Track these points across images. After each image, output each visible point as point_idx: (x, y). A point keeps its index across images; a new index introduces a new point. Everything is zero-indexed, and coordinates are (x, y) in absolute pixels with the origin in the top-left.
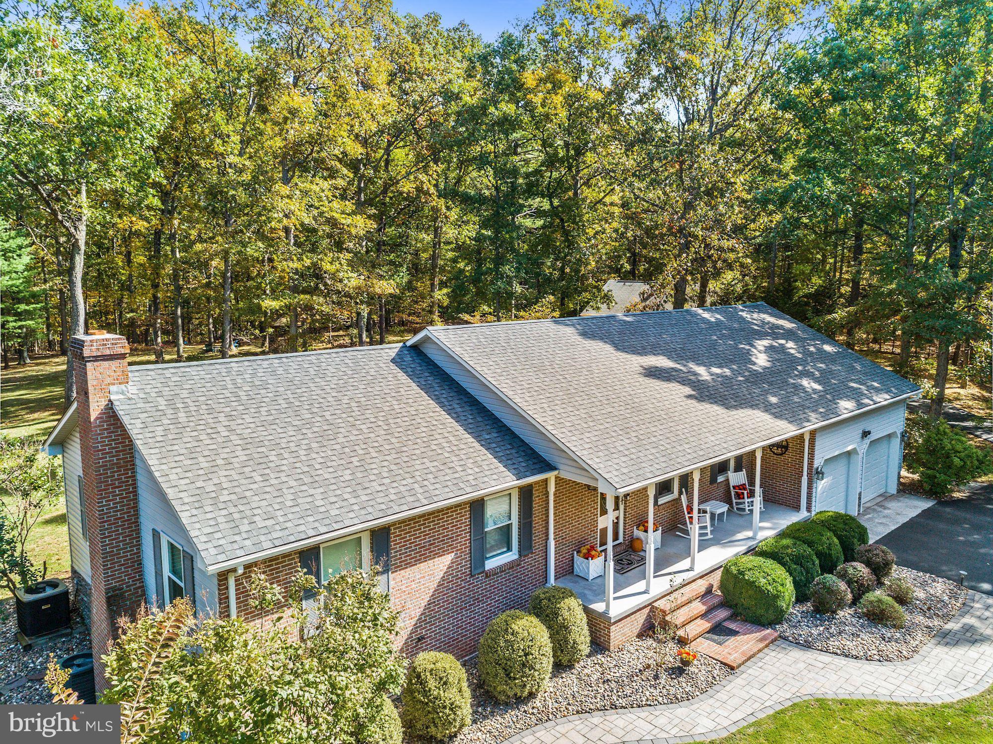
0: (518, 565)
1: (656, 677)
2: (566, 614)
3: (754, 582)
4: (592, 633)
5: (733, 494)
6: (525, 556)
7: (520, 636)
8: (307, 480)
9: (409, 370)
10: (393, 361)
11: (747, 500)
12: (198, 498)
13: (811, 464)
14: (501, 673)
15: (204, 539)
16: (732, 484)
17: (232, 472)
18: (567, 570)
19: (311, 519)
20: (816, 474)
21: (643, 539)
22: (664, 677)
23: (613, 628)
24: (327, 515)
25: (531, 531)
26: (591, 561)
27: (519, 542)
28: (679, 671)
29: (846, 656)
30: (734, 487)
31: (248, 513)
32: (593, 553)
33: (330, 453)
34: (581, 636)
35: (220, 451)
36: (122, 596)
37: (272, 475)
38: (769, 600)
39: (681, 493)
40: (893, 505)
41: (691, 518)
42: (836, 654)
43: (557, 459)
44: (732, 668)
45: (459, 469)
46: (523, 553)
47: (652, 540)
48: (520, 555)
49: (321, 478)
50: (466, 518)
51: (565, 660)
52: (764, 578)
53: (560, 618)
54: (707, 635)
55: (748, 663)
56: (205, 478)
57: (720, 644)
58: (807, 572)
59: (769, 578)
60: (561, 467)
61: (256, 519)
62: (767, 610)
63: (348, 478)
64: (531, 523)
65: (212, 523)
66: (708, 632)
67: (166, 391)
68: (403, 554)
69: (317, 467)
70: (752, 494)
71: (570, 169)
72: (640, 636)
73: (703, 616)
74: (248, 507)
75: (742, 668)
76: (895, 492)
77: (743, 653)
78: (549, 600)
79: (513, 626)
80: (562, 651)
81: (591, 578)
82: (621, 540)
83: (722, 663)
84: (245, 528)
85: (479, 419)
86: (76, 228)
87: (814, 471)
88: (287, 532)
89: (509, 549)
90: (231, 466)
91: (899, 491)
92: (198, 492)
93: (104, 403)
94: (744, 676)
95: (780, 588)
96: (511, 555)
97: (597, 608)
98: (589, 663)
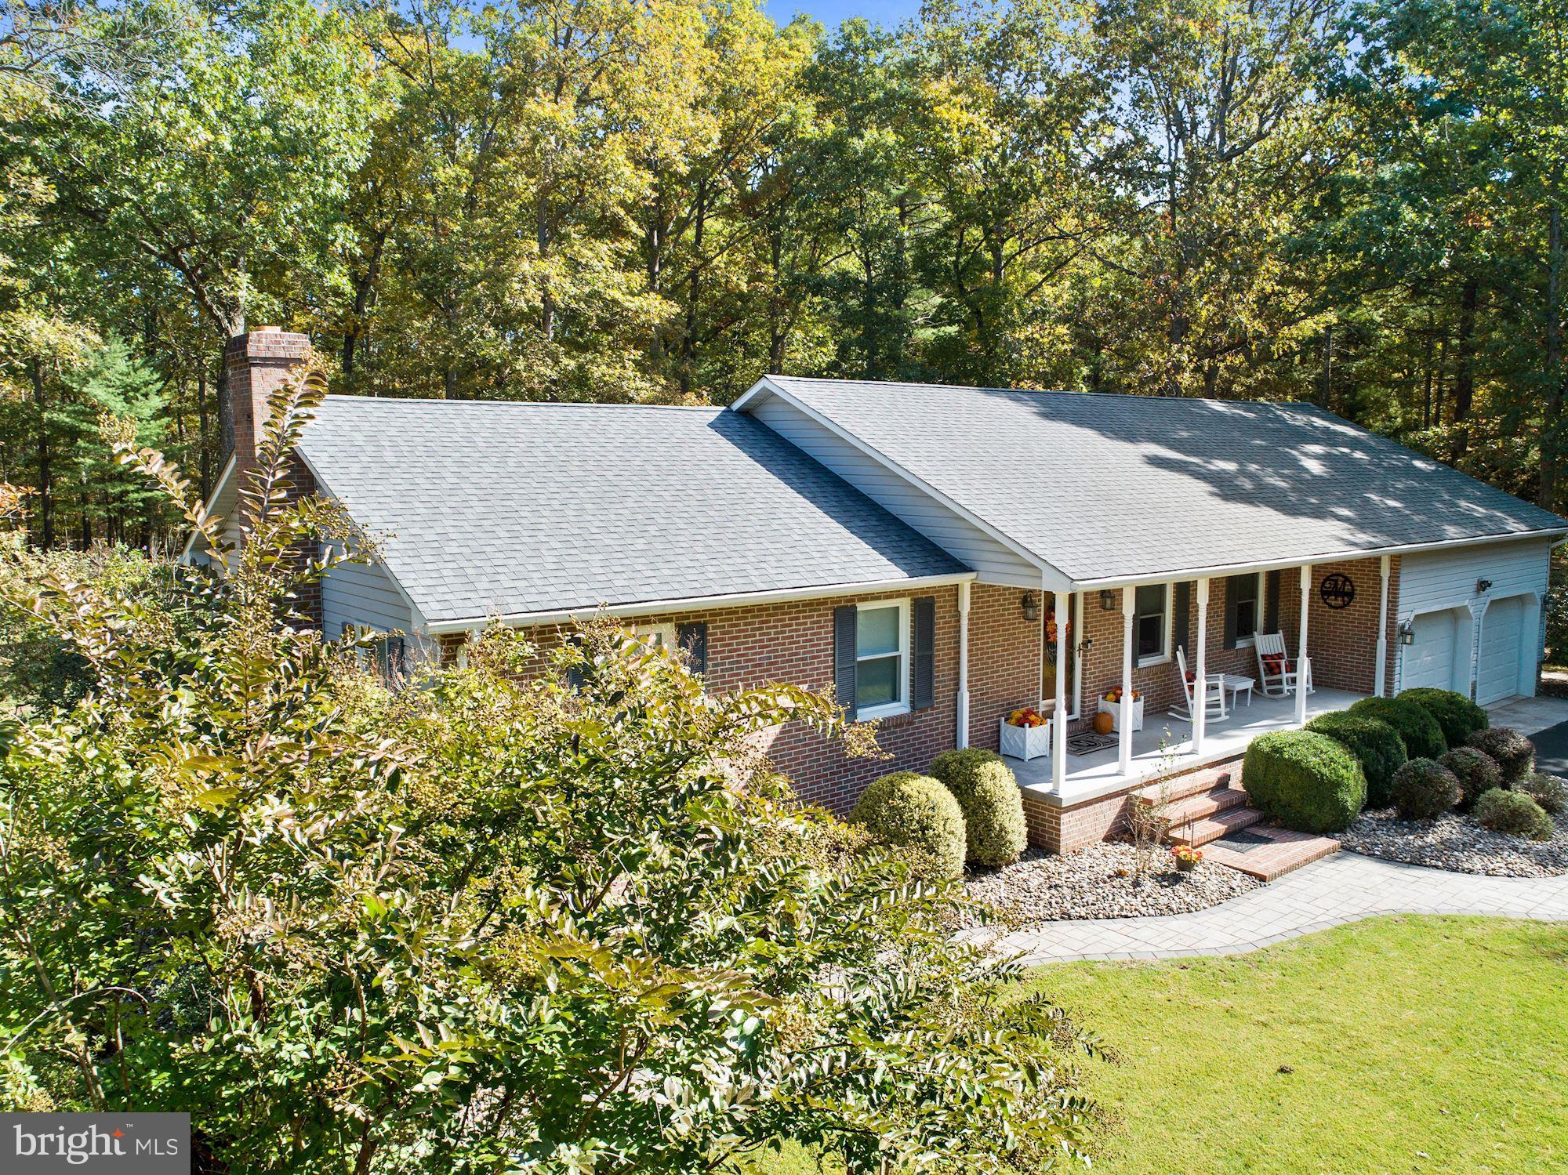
0: (910, 723)
1: (1136, 884)
3: (1298, 762)
4: (1030, 817)
5: (1262, 667)
6: (921, 710)
7: (914, 802)
8: (578, 543)
9: (736, 437)
10: (711, 425)
11: (1285, 676)
12: (412, 545)
13: (1392, 618)
15: (422, 590)
16: (1260, 651)
17: (465, 523)
19: (584, 586)
20: (1400, 635)
21: (1114, 713)
22: (1148, 885)
23: (1064, 818)
24: (609, 584)
25: (931, 673)
26: (1028, 730)
27: (912, 686)
28: (1173, 878)
29: (1453, 870)
30: (1264, 657)
31: (489, 570)
32: (1033, 717)
33: (613, 517)
35: (446, 498)
37: (525, 533)
38: (1326, 789)
39: (1175, 649)
41: (1191, 688)
42: (1437, 867)
43: (974, 555)
44: (1262, 879)
46: (918, 706)
47: (1128, 713)
48: (913, 708)
49: (600, 543)
50: (827, 632)
51: (985, 856)
52: (1315, 755)
53: (978, 789)
54: (1220, 842)
55: (1289, 876)
56: (424, 525)
57: (1242, 851)
58: (1388, 760)
59: (1324, 756)
60: (980, 566)
61: (501, 577)
62: (1320, 808)
63: (641, 547)
64: (931, 658)
65: (434, 575)
66: (1221, 838)
67: (365, 426)
68: (727, 670)
69: (594, 530)
70: (1292, 667)
71: (987, 233)
72: (1108, 839)
73: (1213, 816)
74: (489, 563)
75: (1279, 879)
76: (1532, 694)
77: (1281, 862)
78: (961, 763)
79: (903, 787)
80: (981, 841)
81: (1028, 756)
82: (1077, 715)
83: (1244, 872)
84: (483, 585)
85: (849, 503)
86: (231, 321)
87: (1397, 632)
88: (546, 597)
89: (895, 697)
90: (463, 517)
92: (412, 539)
94: (1282, 888)
95: (1343, 772)
96: (899, 708)
97: (1039, 789)
98: (1025, 867)
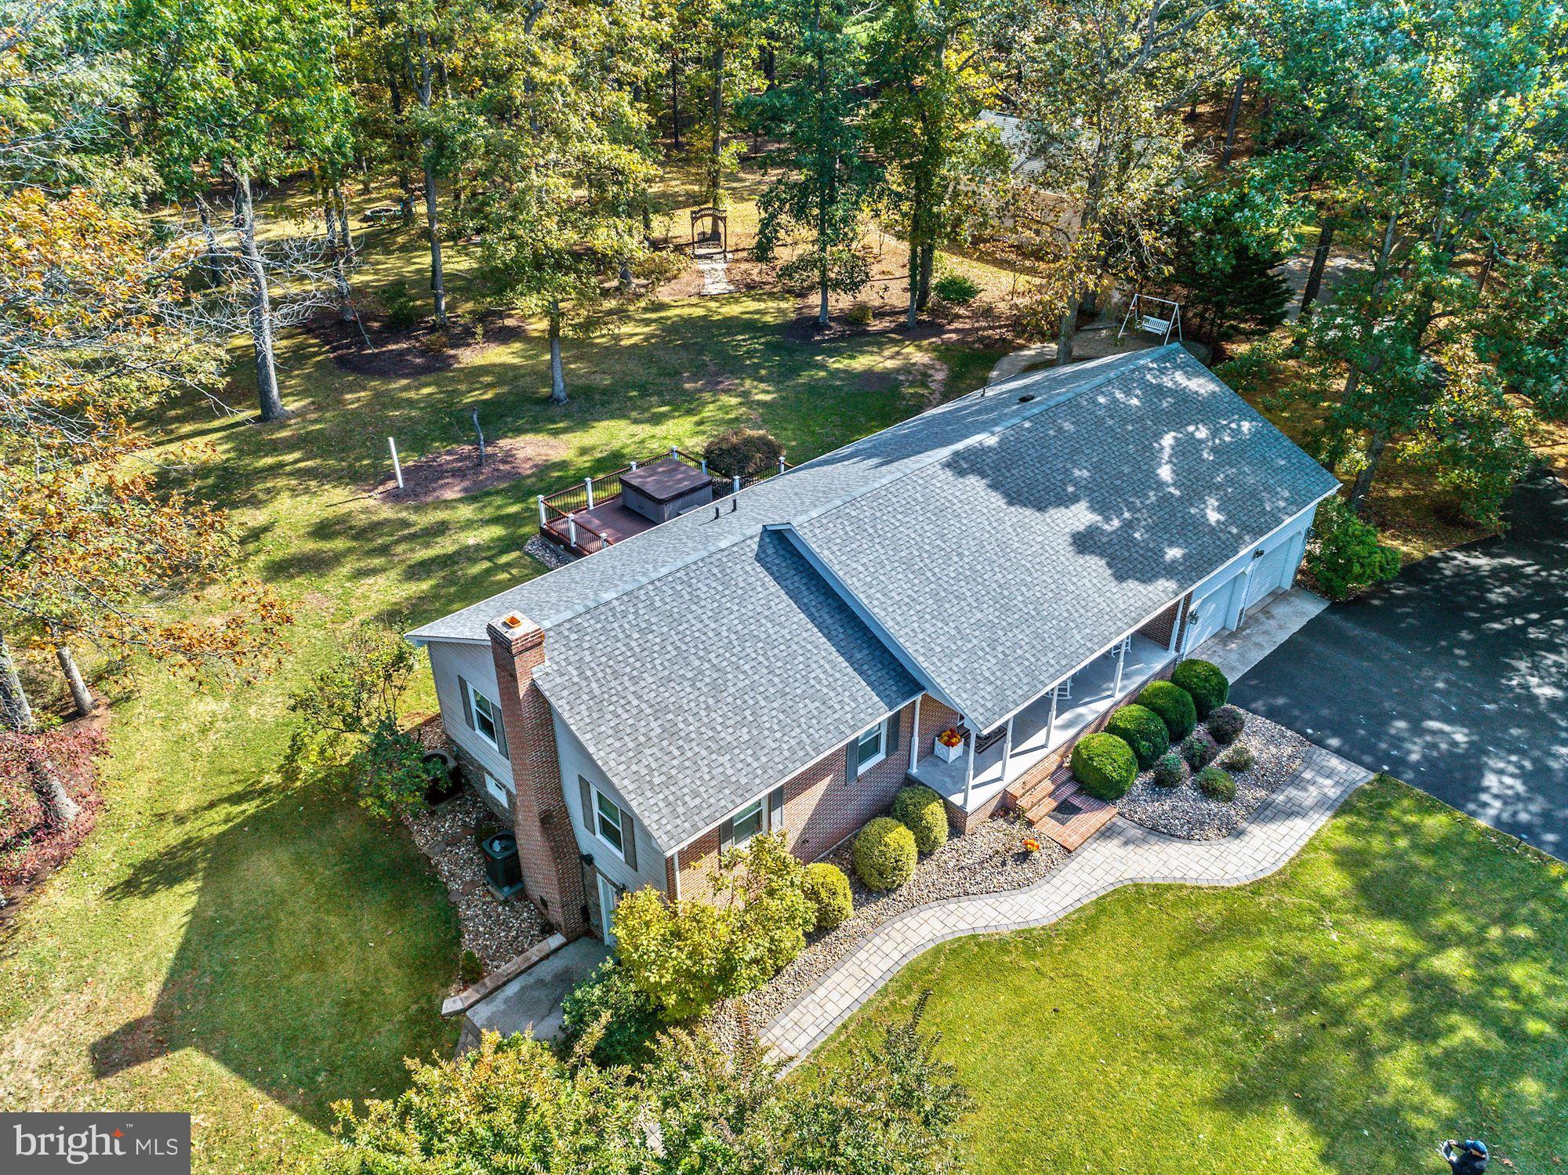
0: (885, 764)
1: (1004, 864)
2: (930, 818)
4: (951, 824)
6: (892, 753)
7: (892, 847)
8: (714, 747)
9: (775, 568)
10: (757, 558)
13: (1186, 608)
14: (875, 873)
15: (655, 827)
17: (655, 749)
18: (928, 754)
19: (727, 791)
20: (1191, 618)
22: (1010, 863)
23: (969, 818)
26: (951, 749)
27: (887, 741)
28: (1024, 856)
29: (1172, 836)
32: (954, 740)
34: (941, 830)
35: (638, 725)
36: (551, 816)
37: (686, 746)
40: (1280, 610)
43: (924, 681)
44: (1070, 851)
45: (837, 707)
46: (890, 751)
48: (887, 753)
51: (927, 851)
53: (924, 821)
54: (1052, 815)
55: (1085, 845)
57: (1063, 824)
63: (747, 737)
64: (898, 728)
66: (1054, 811)
68: (793, 789)
72: (992, 816)
73: (1052, 795)
75: (1079, 850)
76: (1288, 587)
77: (1081, 835)
80: (925, 846)
81: (950, 760)
83: (1061, 846)
84: (681, 810)
85: (850, 632)
87: (1188, 617)
89: (878, 752)
91: (1297, 584)
93: (528, 682)
94: (1079, 859)
96: (880, 757)
97: (957, 799)
98: (946, 849)
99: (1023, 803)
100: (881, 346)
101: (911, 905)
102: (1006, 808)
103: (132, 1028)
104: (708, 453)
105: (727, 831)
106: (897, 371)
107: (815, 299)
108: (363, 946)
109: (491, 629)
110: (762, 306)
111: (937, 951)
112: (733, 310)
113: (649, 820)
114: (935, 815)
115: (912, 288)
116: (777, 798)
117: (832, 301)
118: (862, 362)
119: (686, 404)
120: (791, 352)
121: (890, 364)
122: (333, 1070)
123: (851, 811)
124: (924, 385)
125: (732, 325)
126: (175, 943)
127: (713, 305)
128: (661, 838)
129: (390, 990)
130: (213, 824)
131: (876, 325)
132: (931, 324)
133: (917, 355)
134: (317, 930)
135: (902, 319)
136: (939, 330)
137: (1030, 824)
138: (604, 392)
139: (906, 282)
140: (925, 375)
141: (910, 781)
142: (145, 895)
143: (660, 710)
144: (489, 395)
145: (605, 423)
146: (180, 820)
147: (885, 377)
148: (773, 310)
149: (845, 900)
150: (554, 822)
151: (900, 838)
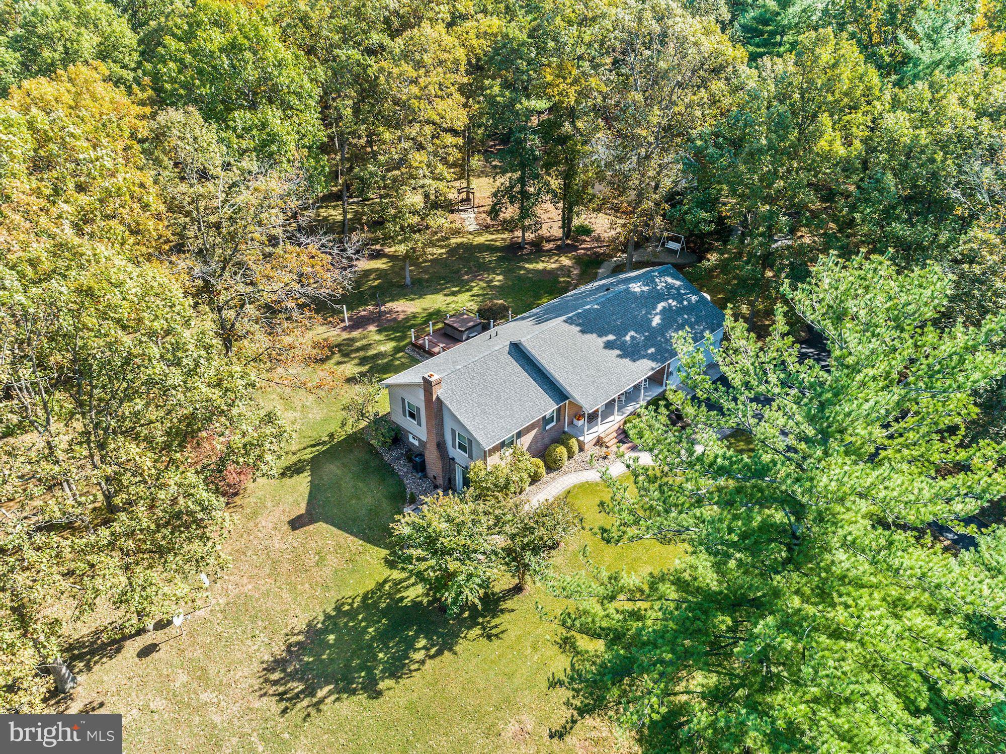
1: (598, 460)
4: (579, 447)
8: (498, 417)
9: (516, 358)
10: (509, 353)
12: (475, 428)
14: (553, 462)
15: (482, 441)
18: (571, 423)
19: (503, 431)
23: (586, 444)
24: (507, 429)
26: (579, 421)
28: (605, 458)
32: (580, 418)
33: (501, 404)
34: (576, 448)
36: (440, 444)
45: (539, 404)
46: (557, 422)
49: (502, 415)
51: (571, 456)
53: (569, 444)
54: (616, 444)
61: (491, 433)
63: (509, 414)
65: (481, 436)
72: (594, 446)
73: (615, 437)
74: (487, 429)
78: (566, 440)
79: (556, 450)
81: (579, 427)
84: (489, 436)
85: (542, 379)
88: (499, 436)
89: (553, 422)
93: (436, 395)
96: (554, 424)
97: (581, 438)
98: (578, 456)
99: (606, 440)
100: (550, 257)
101: (565, 473)
102: (599, 442)
103: (300, 517)
104: (479, 311)
105: (503, 445)
106: (557, 269)
107: (519, 233)
108: (372, 492)
109: (424, 378)
110: (494, 237)
111: (575, 487)
112: (481, 240)
113: (479, 439)
114: (573, 443)
115: (563, 227)
116: (519, 435)
117: (527, 235)
118: (540, 266)
119: (464, 286)
120: (509, 260)
121: (554, 266)
122: (370, 529)
123: (544, 442)
124: (569, 276)
125: (482, 248)
126: (307, 491)
127: (471, 237)
128: (484, 445)
129: (384, 506)
130: (308, 455)
131: (548, 246)
132: (572, 245)
133: (566, 261)
134: (355, 486)
135: (559, 243)
136: (576, 248)
137: (607, 447)
138: (427, 281)
139: (560, 223)
140: (570, 271)
141: (564, 432)
142: (290, 477)
143: (479, 405)
144: (376, 283)
145: (429, 296)
146: (294, 454)
147: (551, 272)
148: (501, 238)
149: (543, 470)
150: (441, 446)
151: (561, 450)
